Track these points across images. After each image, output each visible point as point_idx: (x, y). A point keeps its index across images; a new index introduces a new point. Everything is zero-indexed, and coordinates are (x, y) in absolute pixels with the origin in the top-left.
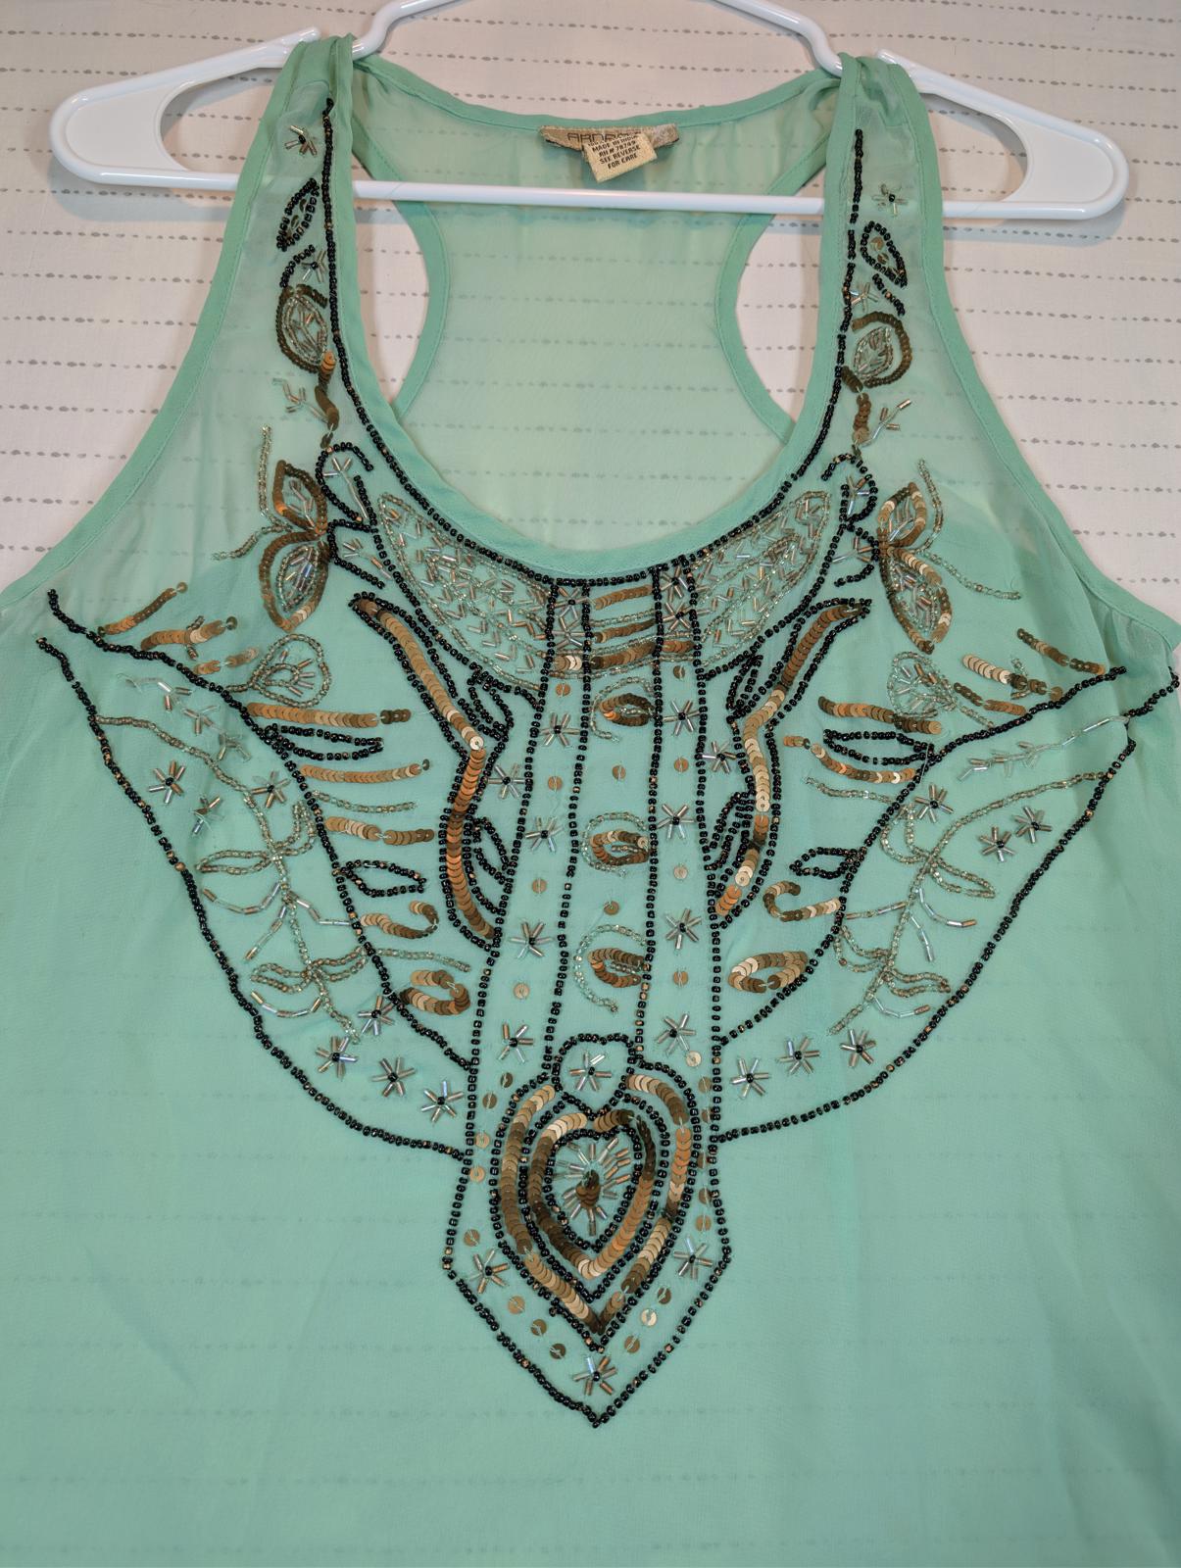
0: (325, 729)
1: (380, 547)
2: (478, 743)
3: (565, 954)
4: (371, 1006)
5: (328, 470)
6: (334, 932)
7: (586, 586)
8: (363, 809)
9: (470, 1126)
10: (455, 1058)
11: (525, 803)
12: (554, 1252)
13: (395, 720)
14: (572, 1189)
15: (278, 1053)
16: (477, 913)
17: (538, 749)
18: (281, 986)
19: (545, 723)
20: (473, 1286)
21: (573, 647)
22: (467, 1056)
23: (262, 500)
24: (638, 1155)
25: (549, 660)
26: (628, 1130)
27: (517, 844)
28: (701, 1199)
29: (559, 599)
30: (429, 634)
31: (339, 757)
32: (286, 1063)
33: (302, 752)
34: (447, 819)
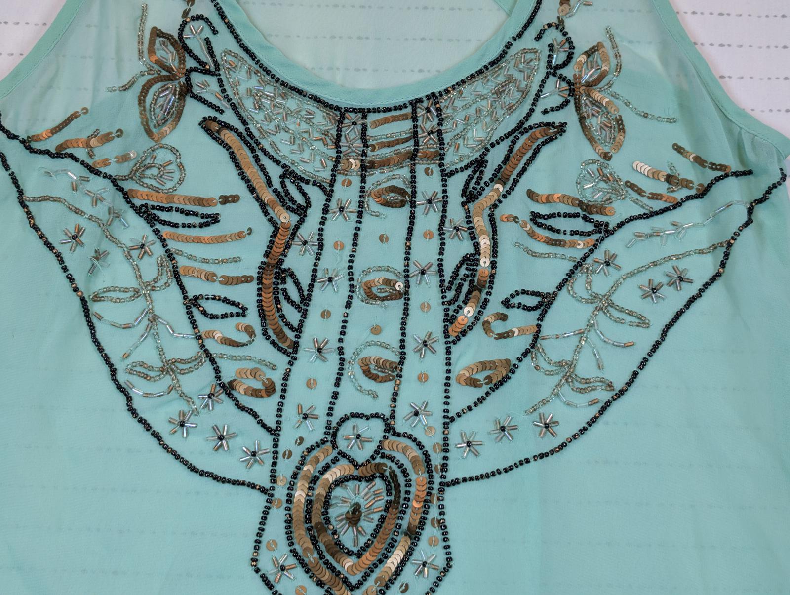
0: (181, 207)
1: (221, 86)
2: (287, 218)
3: (342, 360)
4: (208, 391)
5: (186, 33)
6: (182, 342)
7: (364, 112)
8: (205, 261)
9: (273, 471)
10: (264, 426)
11: (318, 259)
12: (328, 557)
13: (229, 202)
14: (342, 515)
15: (142, 421)
16: (282, 331)
17: (328, 222)
18: (146, 377)
19: (333, 205)
20: (271, 579)
21: (354, 154)
22: (273, 426)
23: (141, 53)
24: (389, 493)
25: (337, 162)
26: (382, 477)
27: (311, 286)
28: (433, 525)
29: (346, 121)
30: (254, 145)
31: (189, 226)
32: (147, 426)
33: (164, 223)
34: (264, 269)
